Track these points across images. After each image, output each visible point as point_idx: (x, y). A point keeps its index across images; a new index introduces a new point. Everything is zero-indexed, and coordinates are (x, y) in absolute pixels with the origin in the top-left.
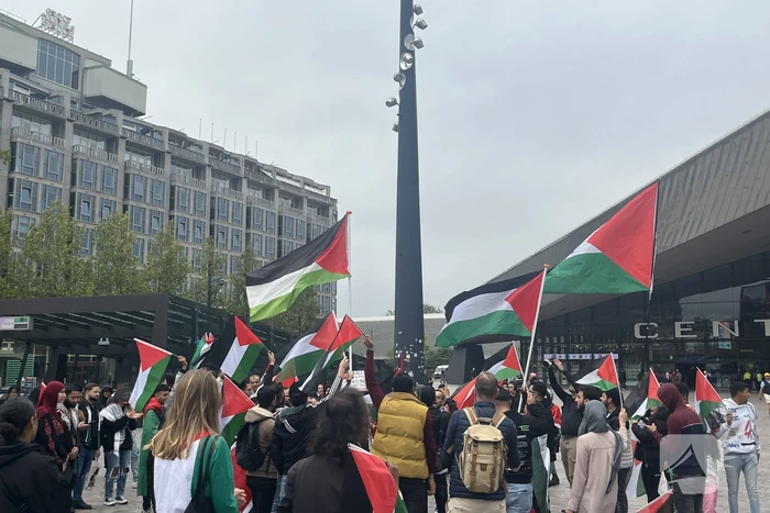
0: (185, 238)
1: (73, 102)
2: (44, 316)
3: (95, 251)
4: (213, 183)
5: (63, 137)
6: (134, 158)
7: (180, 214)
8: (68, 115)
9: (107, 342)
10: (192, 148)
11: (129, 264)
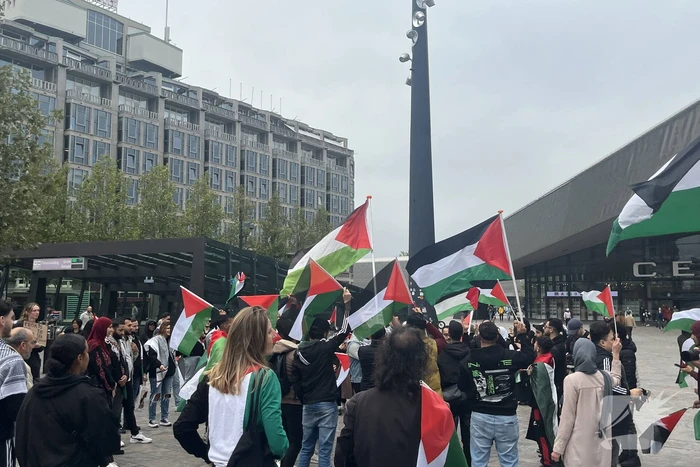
0: (218, 187)
1: (118, 67)
2: (96, 257)
3: (140, 199)
4: (242, 136)
5: (110, 98)
6: (173, 115)
7: (214, 166)
8: (114, 78)
9: (152, 281)
10: (223, 106)
11: (169, 211)
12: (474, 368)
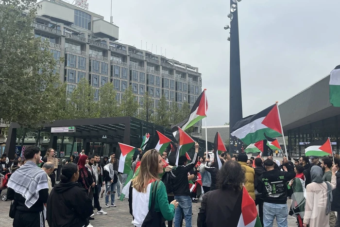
0: (136, 93)
1: (89, 36)
2: (80, 126)
3: (100, 99)
4: (147, 68)
5: (85, 51)
6: (115, 58)
7: (134, 82)
8: (87, 41)
9: (106, 137)
10: (138, 53)
11: (113, 104)
12: (265, 181)
